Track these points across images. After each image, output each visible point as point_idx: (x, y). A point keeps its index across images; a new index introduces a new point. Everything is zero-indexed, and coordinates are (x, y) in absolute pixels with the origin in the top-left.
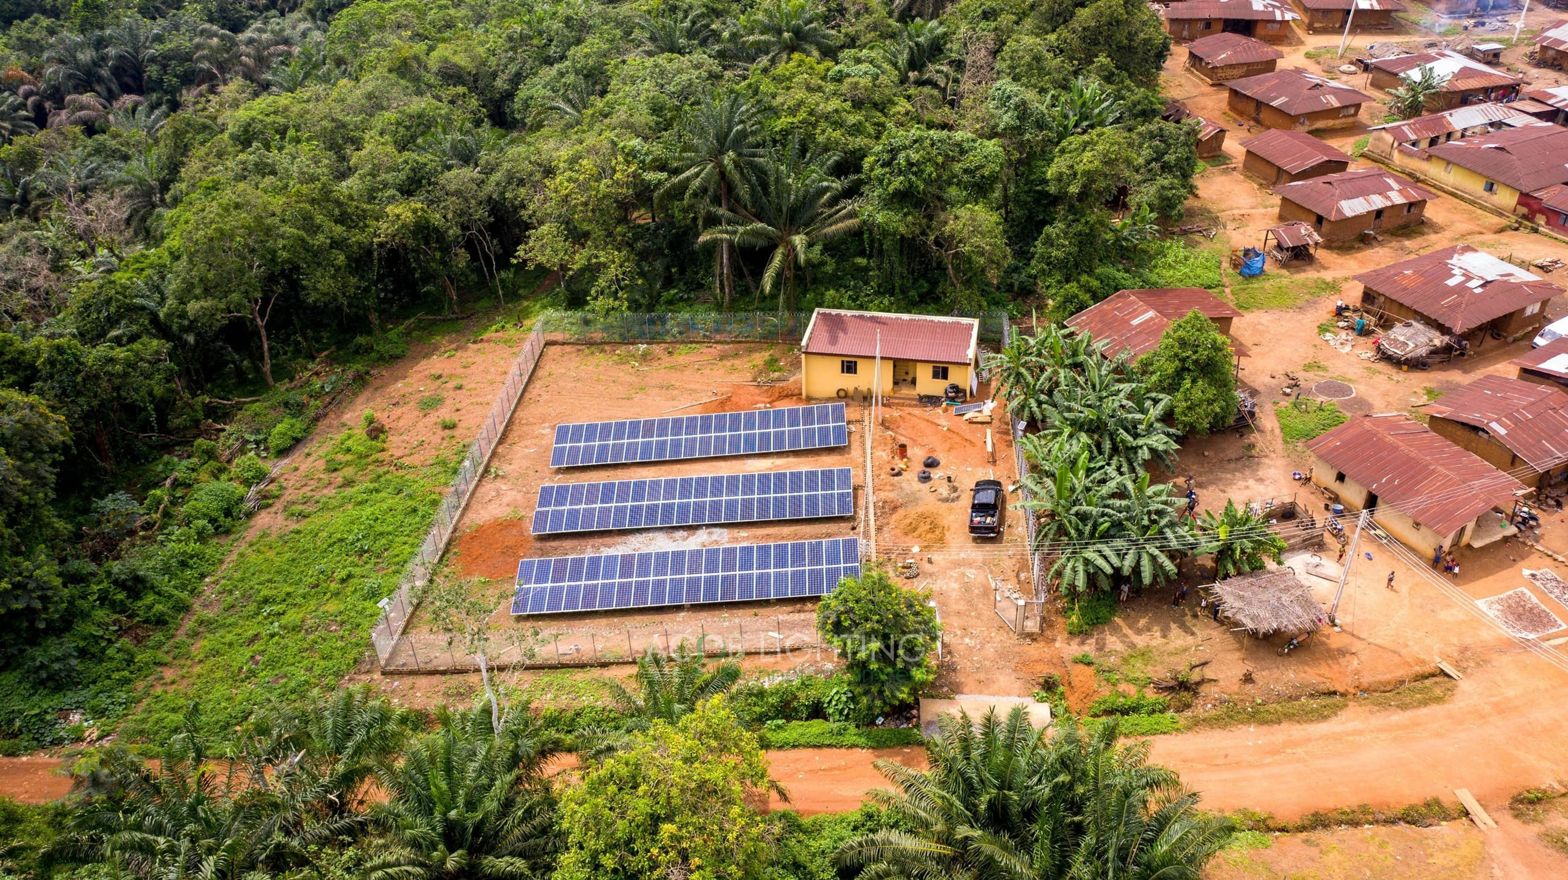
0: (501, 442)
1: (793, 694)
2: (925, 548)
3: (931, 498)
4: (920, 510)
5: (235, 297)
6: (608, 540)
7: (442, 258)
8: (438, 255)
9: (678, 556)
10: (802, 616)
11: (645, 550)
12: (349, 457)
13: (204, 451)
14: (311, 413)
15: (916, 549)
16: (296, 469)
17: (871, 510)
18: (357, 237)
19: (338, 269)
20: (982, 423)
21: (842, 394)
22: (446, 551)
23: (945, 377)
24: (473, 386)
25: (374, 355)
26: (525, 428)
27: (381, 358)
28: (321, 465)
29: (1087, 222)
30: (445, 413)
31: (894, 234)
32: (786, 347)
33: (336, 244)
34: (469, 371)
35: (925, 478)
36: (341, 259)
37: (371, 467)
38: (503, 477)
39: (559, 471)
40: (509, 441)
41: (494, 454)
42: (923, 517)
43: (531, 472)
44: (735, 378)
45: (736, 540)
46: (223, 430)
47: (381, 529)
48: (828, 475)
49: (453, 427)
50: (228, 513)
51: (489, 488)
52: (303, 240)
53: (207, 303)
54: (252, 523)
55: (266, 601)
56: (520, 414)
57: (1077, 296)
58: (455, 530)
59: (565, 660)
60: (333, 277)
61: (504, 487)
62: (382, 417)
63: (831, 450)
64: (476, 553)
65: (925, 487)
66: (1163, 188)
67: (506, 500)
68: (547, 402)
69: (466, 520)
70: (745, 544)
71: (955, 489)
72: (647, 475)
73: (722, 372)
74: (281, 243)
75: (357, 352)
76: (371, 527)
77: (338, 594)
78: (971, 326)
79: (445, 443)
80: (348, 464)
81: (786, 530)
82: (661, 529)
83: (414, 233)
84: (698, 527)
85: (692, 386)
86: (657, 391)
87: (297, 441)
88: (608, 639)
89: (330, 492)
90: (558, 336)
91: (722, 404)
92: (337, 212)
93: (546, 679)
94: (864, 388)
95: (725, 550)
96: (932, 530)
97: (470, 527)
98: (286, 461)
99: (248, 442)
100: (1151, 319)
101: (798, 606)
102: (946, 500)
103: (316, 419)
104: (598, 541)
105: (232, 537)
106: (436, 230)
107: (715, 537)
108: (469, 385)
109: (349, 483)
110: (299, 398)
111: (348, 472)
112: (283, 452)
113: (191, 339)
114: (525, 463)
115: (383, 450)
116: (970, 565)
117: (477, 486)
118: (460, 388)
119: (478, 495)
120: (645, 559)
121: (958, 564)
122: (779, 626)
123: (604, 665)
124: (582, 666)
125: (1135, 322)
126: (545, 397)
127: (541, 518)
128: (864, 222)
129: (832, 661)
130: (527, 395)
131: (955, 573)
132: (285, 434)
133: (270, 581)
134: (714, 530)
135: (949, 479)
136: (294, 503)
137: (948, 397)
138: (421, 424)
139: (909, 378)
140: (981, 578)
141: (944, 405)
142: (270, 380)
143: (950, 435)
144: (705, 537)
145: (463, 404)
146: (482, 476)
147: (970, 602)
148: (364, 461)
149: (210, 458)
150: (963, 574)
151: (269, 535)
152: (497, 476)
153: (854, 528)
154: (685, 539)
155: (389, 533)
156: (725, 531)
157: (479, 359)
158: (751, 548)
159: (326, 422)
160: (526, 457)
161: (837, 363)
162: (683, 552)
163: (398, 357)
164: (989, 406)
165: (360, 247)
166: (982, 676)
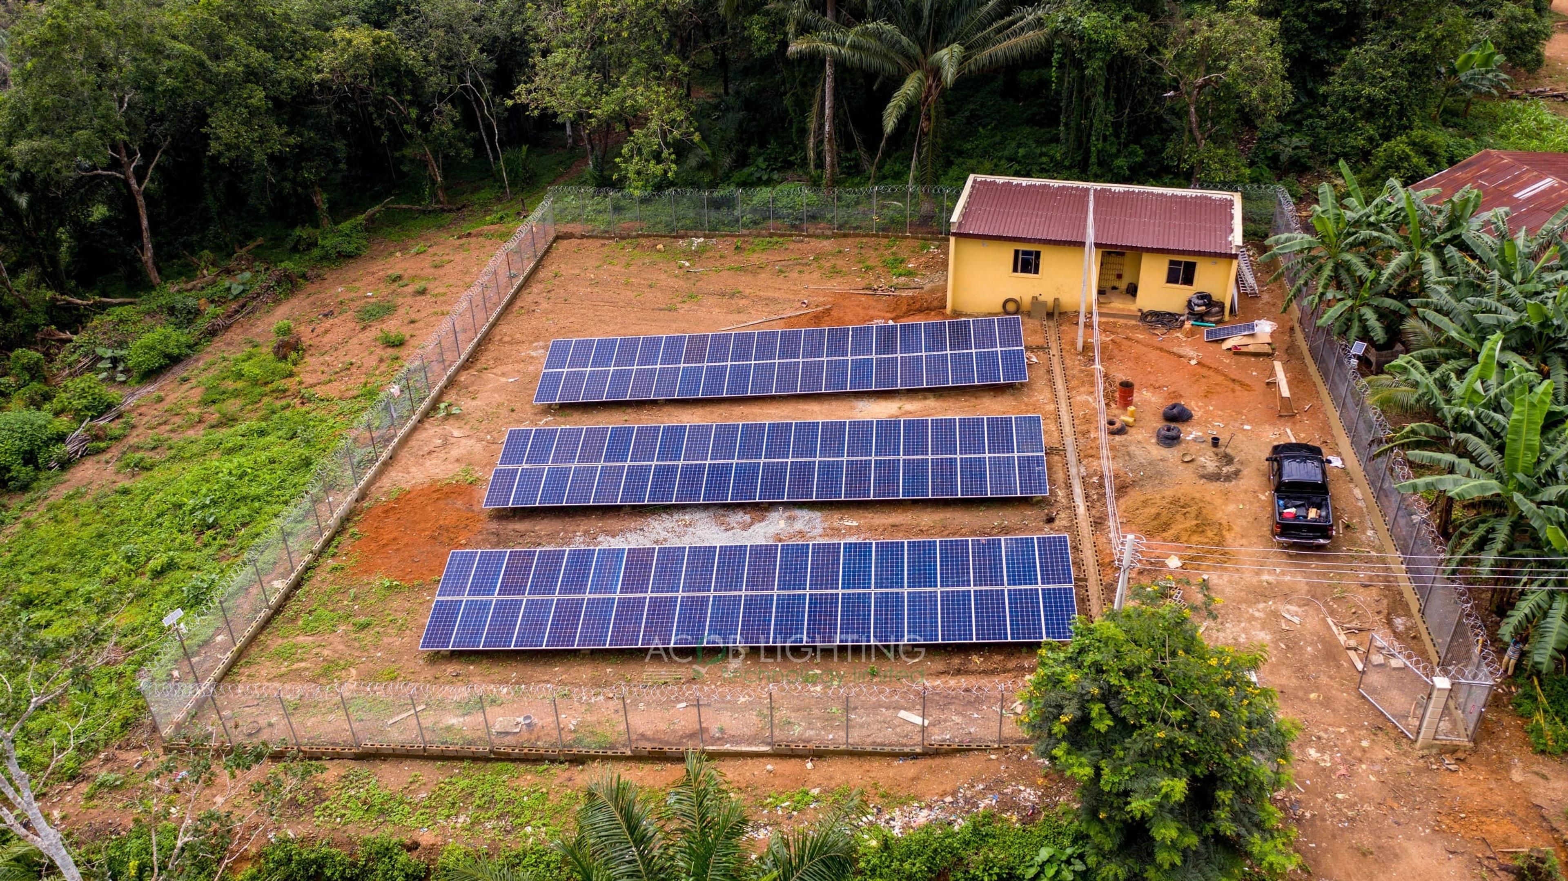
0: (467, 365)
1: (953, 852)
2: (1191, 561)
3: (1186, 474)
4: (1169, 493)
5: (82, 135)
6: (612, 523)
7: (420, 117)
8: (414, 113)
9: (732, 554)
10: (965, 681)
11: (675, 543)
12: (240, 385)
13: (24, 368)
14: (203, 323)
15: (1174, 562)
16: (160, 400)
17: (1078, 490)
18: (288, 71)
19: (254, 112)
20: (1256, 355)
21: (1011, 307)
22: (340, 530)
23: (1188, 280)
24: (442, 290)
25: (316, 252)
26: (507, 348)
27: (325, 257)
28: (197, 395)
29: (1428, 37)
30: (393, 326)
31: (1107, 49)
32: (918, 243)
33: (252, 75)
34: (441, 272)
35: (1170, 440)
36: (258, 96)
37: (266, 400)
38: (457, 417)
39: (549, 409)
40: (479, 366)
41: (451, 383)
42: (1179, 505)
43: (504, 412)
44: (836, 285)
45: (836, 531)
46: (71, 341)
47: (245, 490)
48: (1000, 426)
49: (400, 344)
50: (29, 458)
51: (431, 433)
52: (201, 64)
53: (43, 143)
54: (67, 476)
55: (28, 603)
56: (504, 328)
57: (1407, 158)
58: (363, 496)
59: (504, 745)
60: (247, 122)
61: (456, 433)
62: (305, 332)
63: (997, 390)
64: (387, 537)
65: (1171, 455)
66: (1514, 18)
67: (455, 453)
68: (547, 312)
69: (386, 482)
70: (853, 540)
71: (1228, 460)
72: (689, 418)
73: (816, 275)
74: (166, 64)
75: (295, 249)
76: (230, 486)
77: (141, 596)
78: (1231, 203)
79: (383, 367)
80: (236, 394)
81: (927, 518)
82: (706, 507)
83: (376, 74)
84: (771, 506)
85: (770, 294)
86: (712, 300)
87: (173, 360)
88: (591, 708)
89: (198, 434)
90: (577, 228)
91: (817, 318)
92: (262, 33)
93: (463, 783)
94: (1048, 298)
95: (817, 548)
96: (1199, 529)
97: (386, 493)
98: (150, 388)
99: (101, 358)
100: (1552, 189)
101: (956, 661)
102: (1214, 477)
103: (212, 333)
104: (594, 524)
105: (28, 496)
106: (409, 73)
107: (799, 526)
108: (436, 288)
109: (228, 421)
110: (191, 302)
111: (232, 406)
112: (150, 375)
113: (23, 201)
114: (497, 398)
115: (291, 375)
116: (1287, 597)
117: (414, 429)
118: (423, 292)
119: (413, 443)
120: (671, 556)
121: (1261, 593)
122: (924, 703)
123: (578, 760)
124: (532, 759)
125: (1523, 194)
126: (544, 305)
127: (503, 479)
128: (1057, 32)
129: (1032, 785)
130: (519, 303)
131: (1258, 611)
132: (152, 348)
133: (52, 569)
134: (798, 513)
135: (1215, 442)
136: (138, 448)
137: (1192, 314)
138: (355, 341)
139: (1123, 285)
140: (1312, 623)
141: (1188, 325)
142: (154, 276)
143: (1204, 371)
144: (782, 524)
145: (423, 314)
146: (426, 415)
147: (1300, 670)
148: (258, 390)
149: (33, 378)
150: (1276, 615)
151: (82, 496)
152: (449, 415)
153: (1050, 520)
154: (746, 527)
155: (258, 498)
156: (817, 516)
157: (458, 257)
158: (867, 547)
159: (228, 336)
160: (502, 388)
161: (1005, 255)
162: (742, 548)
163: (349, 256)
164: (1265, 328)
165: (292, 87)
166: (1367, 840)
